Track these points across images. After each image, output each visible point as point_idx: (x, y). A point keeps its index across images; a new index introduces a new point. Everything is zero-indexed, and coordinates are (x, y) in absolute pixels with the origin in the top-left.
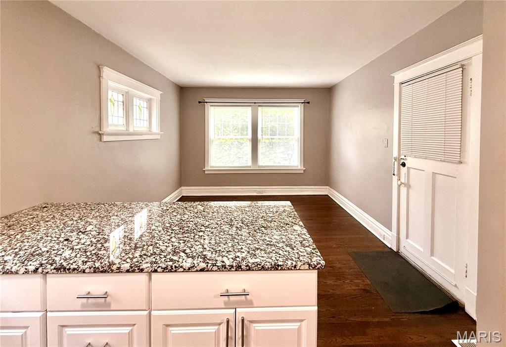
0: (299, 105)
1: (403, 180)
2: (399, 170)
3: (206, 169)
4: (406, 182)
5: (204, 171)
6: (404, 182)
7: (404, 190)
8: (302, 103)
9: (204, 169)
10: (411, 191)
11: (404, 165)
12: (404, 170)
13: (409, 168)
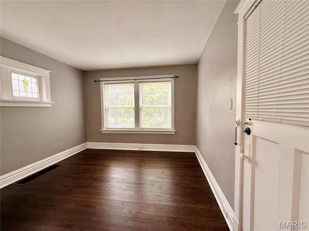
0: (170, 79)
1: (247, 153)
2: (243, 138)
3: (102, 130)
4: (251, 156)
5: (101, 131)
6: (248, 156)
7: (248, 166)
8: (173, 77)
9: (100, 130)
10: (257, 171)
11: (248, 132)
12: (248, 139)
13: (255, 137)
